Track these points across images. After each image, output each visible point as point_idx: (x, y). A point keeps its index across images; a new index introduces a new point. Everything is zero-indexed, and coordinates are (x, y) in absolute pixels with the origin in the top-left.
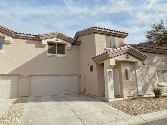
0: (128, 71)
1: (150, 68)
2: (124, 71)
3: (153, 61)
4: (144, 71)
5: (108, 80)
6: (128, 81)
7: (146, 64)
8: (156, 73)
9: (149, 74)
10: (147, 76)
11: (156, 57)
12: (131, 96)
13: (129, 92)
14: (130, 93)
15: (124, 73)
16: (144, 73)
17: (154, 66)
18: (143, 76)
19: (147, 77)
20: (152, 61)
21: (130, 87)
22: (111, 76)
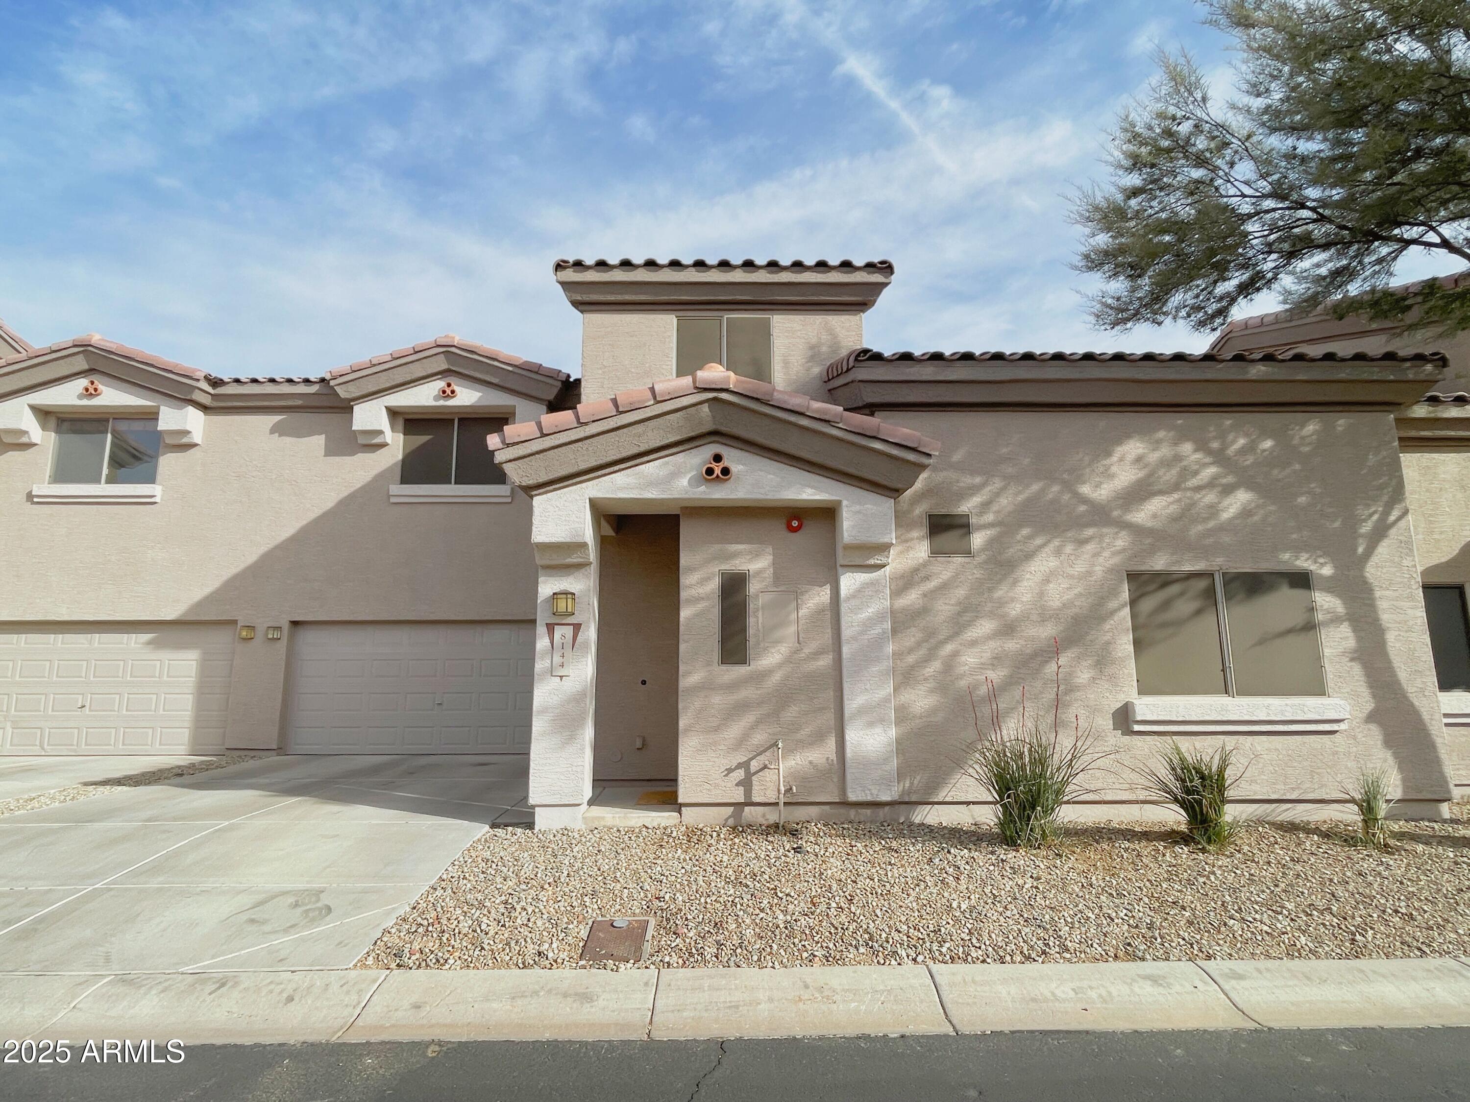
0: (753, 587)
1: (1029, 556)
2: (714, 585)
3: (1085, 489)
4: (944, 587)
5: (540, 665)
6: (740, 671)
7: (990, 517)
8: (1112, 604)
9: (1015, 610)
10: (985, 627)
11: (1133, 448)
12: (756, 799)
13: (745, 765)
14: (749, 776)
15: (701, 606)
16: (944, 608)
17: (1090, 532)
18: (930, 633)
19: (973, 643)
20: (1069, 486)
21: (759, 722)
22: (569, 631)
